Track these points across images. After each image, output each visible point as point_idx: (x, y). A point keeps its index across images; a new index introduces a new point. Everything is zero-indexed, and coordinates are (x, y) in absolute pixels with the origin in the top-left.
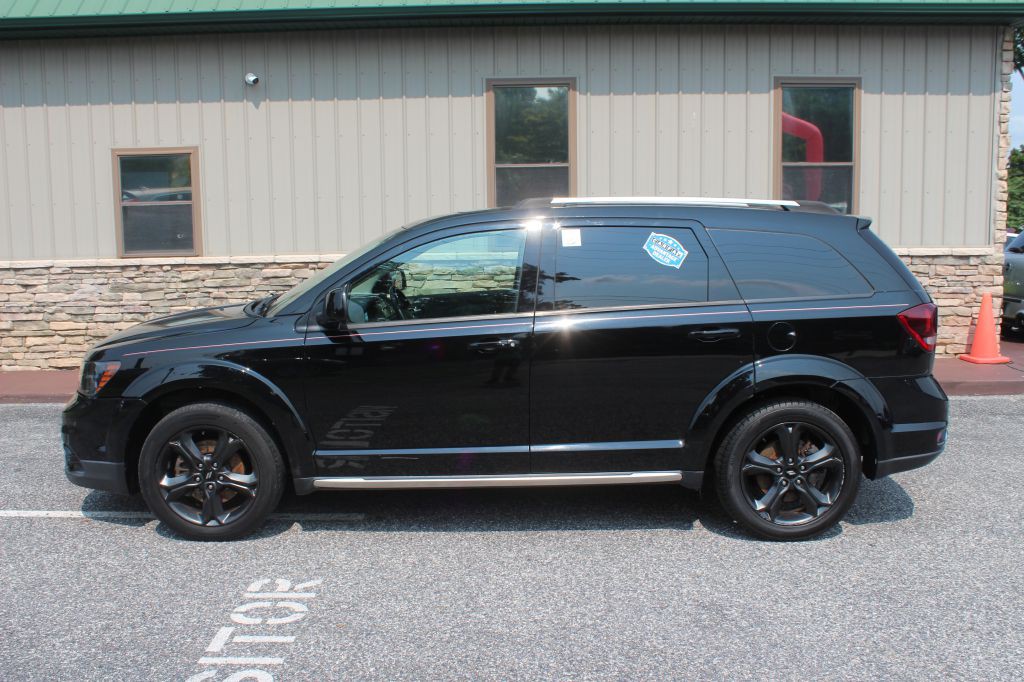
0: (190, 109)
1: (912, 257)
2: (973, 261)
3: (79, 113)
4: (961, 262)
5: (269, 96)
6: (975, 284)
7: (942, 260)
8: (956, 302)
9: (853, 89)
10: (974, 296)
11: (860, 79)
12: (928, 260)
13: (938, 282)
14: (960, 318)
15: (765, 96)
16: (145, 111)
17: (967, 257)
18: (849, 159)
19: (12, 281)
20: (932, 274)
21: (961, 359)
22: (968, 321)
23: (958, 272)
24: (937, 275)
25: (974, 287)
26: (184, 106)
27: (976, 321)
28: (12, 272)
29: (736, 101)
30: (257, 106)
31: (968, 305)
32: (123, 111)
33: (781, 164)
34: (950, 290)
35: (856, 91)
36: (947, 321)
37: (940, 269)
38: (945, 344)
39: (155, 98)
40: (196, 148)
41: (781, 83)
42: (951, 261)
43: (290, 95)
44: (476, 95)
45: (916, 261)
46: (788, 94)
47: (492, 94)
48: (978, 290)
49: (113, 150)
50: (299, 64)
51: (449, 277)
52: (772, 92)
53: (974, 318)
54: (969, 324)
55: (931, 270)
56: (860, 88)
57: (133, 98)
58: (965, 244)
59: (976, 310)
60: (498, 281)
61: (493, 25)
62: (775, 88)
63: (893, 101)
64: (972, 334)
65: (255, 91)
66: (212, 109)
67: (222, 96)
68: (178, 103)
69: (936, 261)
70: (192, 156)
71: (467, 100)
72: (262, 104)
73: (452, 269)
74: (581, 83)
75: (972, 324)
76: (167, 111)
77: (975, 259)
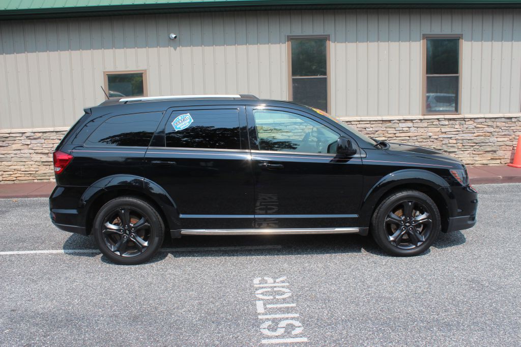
0: (142, 51)
1: (486, 118)
2: (513, 120)
3: (87, 54)
4: (508, 120)
5: (181, 44)
6: (515, 131)
7: (500, 120)
8: (505, 139)
9: (459, 39)
10: (514, 136)
11: (462, 35)
12: (493, 120)
13: (498, 130)
14: (508, 147)
15: (418, 43)
16: (120, 52)
17: (511, 118)
18: (457, 72)
19: (55, 138)
20: (495, 126)
21: (508, 165)
22: (511, 148)
23: (507, 125)
24: (497, 127)
25: (514, 132)
26: (139, 50)
27: (515, 148)
28: (55, 133)
29: (405, 45)
30: (175, 49)
31: (511, 140)
32: (109, 53)
33: (426, 75)
34: (503, 133)
35: (461, 40)
36: (502, 148)
37: (498, 124)
38: (500, 159)
39: (125, 46)
40: (146, 71)
41: (425, 37)
42: (503, 120)
43: (191, 44)
44: (282, 43)
45: (488, 120)
46: (429, 42)
47: (290, 43)
48: (515, 133)
49: (104, 72)
50: (195, 29)
51: (270, 131)
52: (422, 41)
53: (514, 147)
54: (511, 149)
55: (494, 124)
56: (462, 39)
57: (114, 46)
58: (509, 112)
59: (514, 143)
60: (294, 133)
61: (290, 10)
62: (423, 39)
63: (477, 45)
64: (513, 154)
65: (174, 42)
66: (153, 51)
67: (158, 45)
68: (136, 48)
69: (497, 120)
70: (143, 75)
71: (278, 46)
72: (178, 48)
73: (272, 128)
74: (332, 37)
75: (513, 149)
76: (131, 52)
77: (515, 119)
